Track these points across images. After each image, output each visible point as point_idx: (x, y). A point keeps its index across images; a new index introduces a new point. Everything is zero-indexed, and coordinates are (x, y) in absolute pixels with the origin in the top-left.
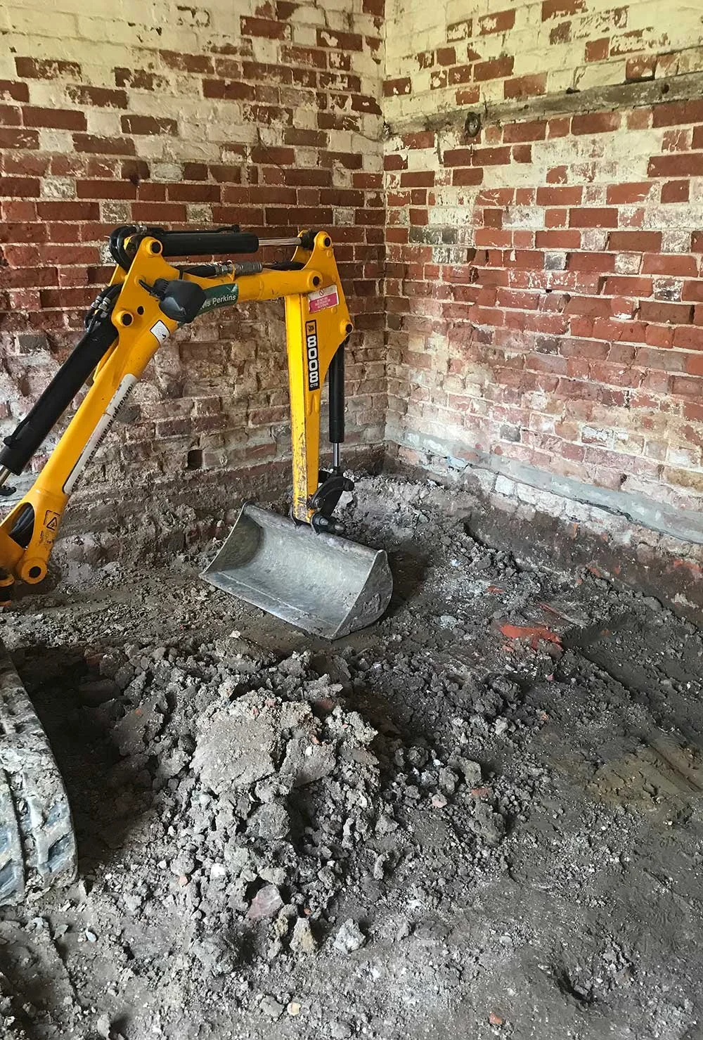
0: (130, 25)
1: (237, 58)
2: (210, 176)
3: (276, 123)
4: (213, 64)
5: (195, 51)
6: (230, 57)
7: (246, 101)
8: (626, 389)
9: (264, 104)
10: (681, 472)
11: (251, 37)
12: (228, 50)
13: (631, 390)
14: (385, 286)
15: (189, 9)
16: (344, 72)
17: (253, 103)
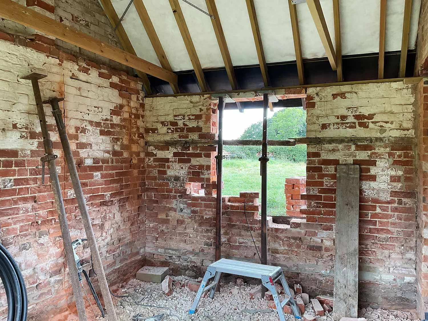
0: (81, 112)
1: (109, 122)
2: (101, 162)
3: (119, 143)
4: (102, 124)
5: (98, 121)
6: (107, 122)
7: (110, 136)
8: (254, 225)
9: (115, 137)
10: (276, 249)
11: (112, 116)
12: (107, 120)
13: (255, 226)
14: (145, 196)
15: (97, 107)
16: (135, 126)
17: (112, 137)
